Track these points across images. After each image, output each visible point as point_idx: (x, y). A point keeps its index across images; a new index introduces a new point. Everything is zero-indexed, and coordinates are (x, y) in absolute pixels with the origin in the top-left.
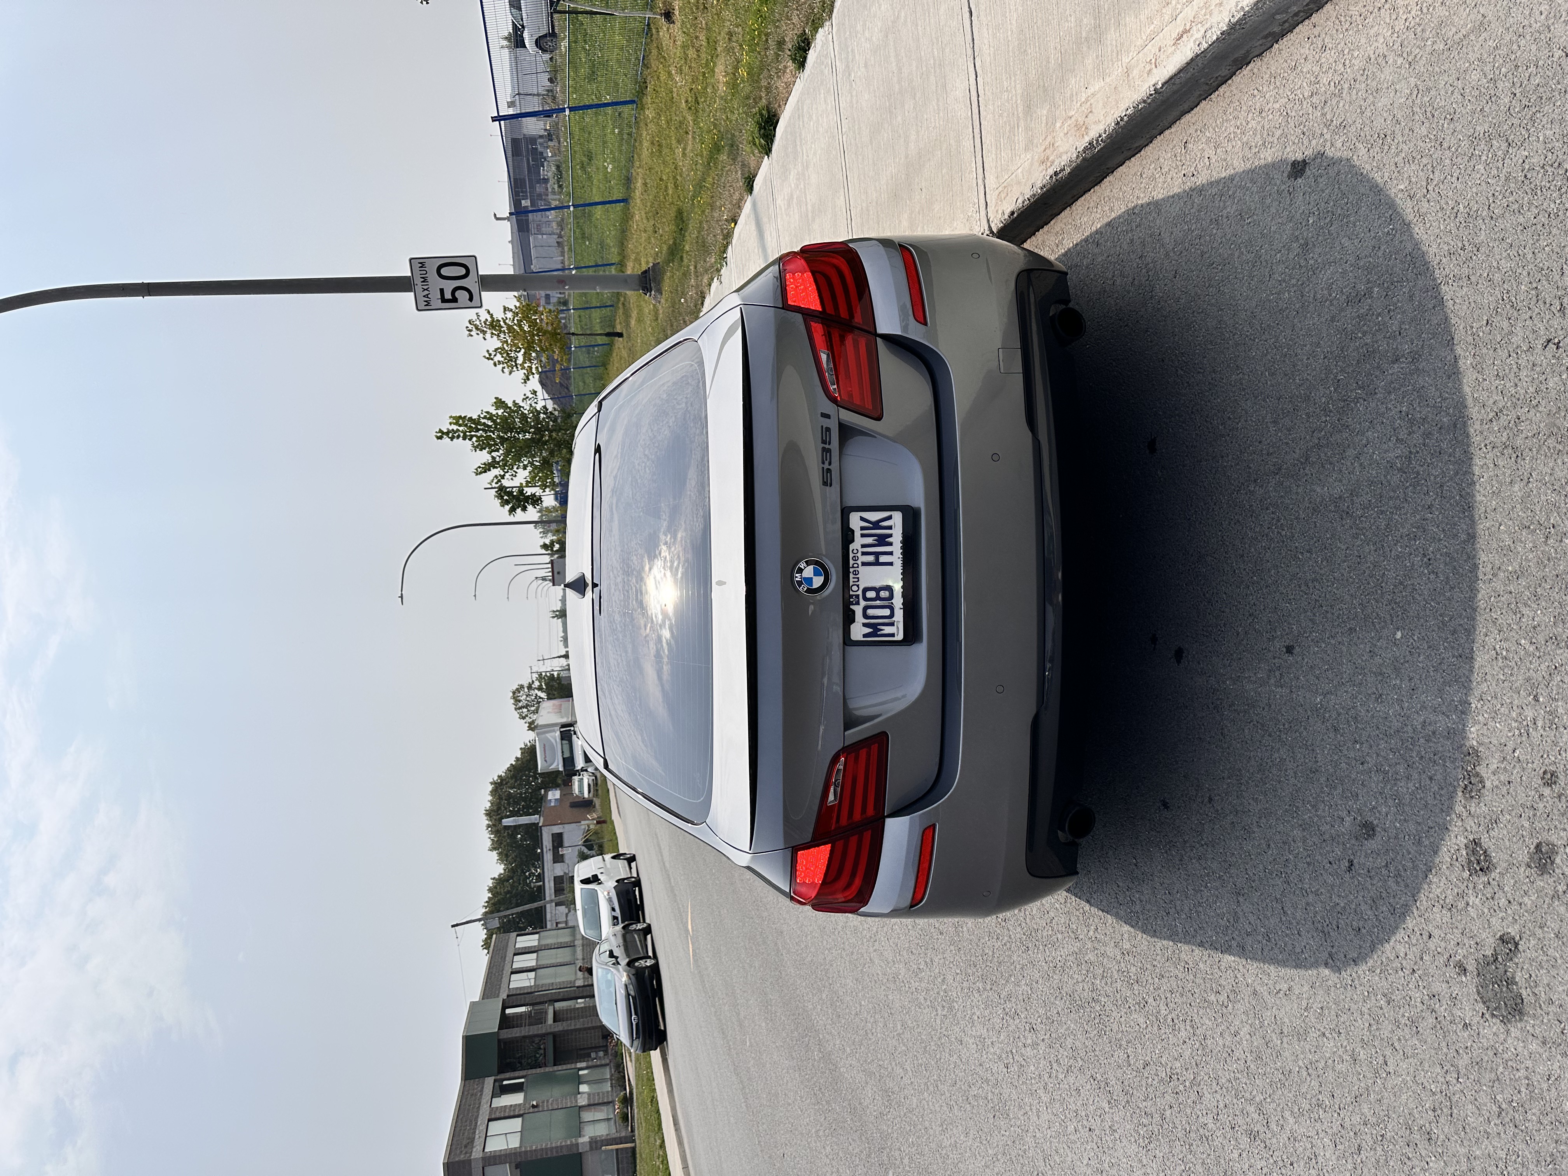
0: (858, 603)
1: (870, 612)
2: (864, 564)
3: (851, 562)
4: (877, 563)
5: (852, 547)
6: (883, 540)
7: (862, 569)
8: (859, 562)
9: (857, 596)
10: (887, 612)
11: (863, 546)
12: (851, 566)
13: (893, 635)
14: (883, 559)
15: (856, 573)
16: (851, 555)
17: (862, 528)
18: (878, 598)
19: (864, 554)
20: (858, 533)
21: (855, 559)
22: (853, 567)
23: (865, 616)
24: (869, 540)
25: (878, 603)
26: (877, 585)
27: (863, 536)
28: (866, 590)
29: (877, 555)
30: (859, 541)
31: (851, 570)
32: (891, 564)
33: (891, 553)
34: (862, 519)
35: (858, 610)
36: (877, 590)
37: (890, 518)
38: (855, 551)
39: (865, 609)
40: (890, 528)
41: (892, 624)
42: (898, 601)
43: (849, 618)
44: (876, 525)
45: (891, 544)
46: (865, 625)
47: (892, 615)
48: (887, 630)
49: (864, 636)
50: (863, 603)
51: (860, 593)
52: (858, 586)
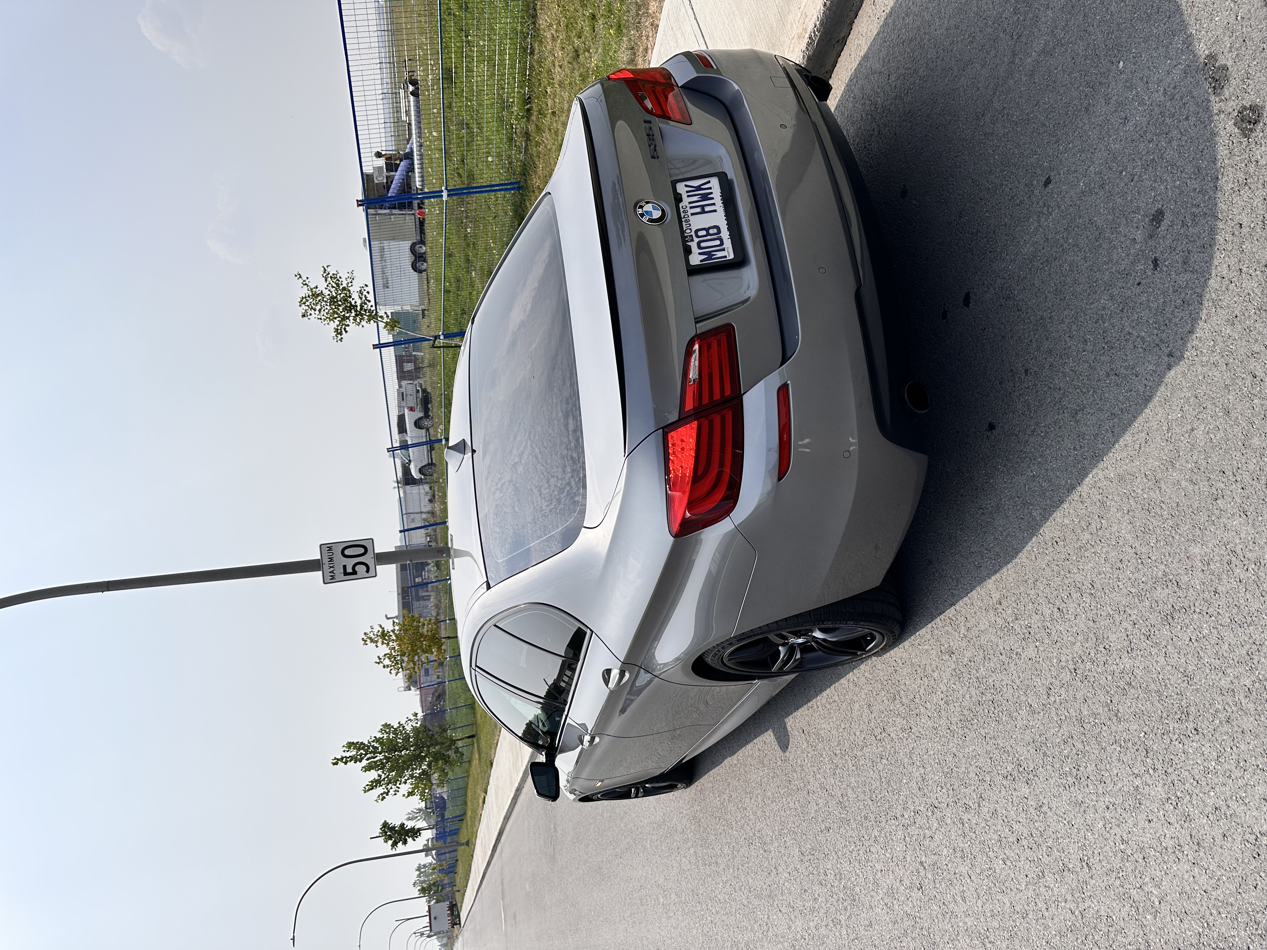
0: (692, 240)
1: (703, 245)
2: (692, 214)
3: (682, 215)
4: (703, 212)
5: (681, 205)
6: (705, 197)
7: (691, 218)
8: (689, 214)
9: (691, 236)
10: (718, 242)
11: (690, 203)
12: (682, 217)
13: (725, 257)
14: (707, 209)
15: (687, 221)
16: (682, 210)
17: (687, 192)
18: (708, 234)
19: (691, 208)
20: (684, 196)
21: (685, 212)
22: (684, 217)
23: (700, 247)
24: (695, 198)
25: (709, 237)
26: (707, 227)
27: (688, 196)
28: (697, 231)
29: (703, 207)
30: (686, 201)
31: (683, 220)
32: (715, 211)
33: (714, 204)
34: (686, 186)
35: (693, 245)
36: (707, 230)
37: (709, 182)
38: (684, 207)
39: (699, 243)
40: (710, 188)
41: (724, 250)
42: (725, 234)
43: (688, 251)
44: (699, 188)
45: (713, 198)
46: (700, 254)
47: (722, 243)
48: (720, 254)
49: (701, 261)
50: (696, 240)
51: (693, 233)
52: (690, 229)
